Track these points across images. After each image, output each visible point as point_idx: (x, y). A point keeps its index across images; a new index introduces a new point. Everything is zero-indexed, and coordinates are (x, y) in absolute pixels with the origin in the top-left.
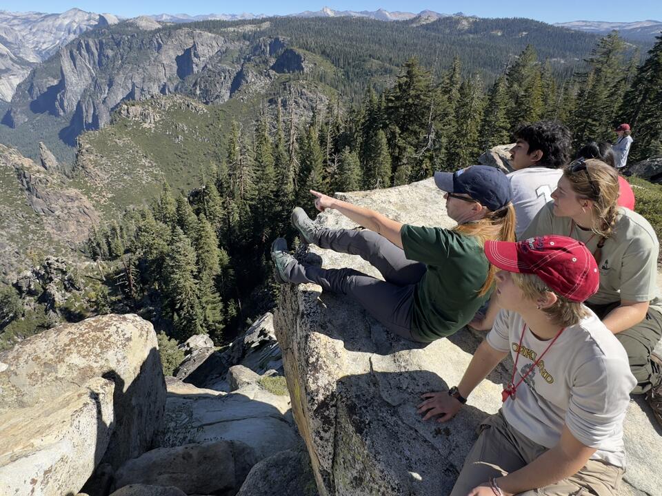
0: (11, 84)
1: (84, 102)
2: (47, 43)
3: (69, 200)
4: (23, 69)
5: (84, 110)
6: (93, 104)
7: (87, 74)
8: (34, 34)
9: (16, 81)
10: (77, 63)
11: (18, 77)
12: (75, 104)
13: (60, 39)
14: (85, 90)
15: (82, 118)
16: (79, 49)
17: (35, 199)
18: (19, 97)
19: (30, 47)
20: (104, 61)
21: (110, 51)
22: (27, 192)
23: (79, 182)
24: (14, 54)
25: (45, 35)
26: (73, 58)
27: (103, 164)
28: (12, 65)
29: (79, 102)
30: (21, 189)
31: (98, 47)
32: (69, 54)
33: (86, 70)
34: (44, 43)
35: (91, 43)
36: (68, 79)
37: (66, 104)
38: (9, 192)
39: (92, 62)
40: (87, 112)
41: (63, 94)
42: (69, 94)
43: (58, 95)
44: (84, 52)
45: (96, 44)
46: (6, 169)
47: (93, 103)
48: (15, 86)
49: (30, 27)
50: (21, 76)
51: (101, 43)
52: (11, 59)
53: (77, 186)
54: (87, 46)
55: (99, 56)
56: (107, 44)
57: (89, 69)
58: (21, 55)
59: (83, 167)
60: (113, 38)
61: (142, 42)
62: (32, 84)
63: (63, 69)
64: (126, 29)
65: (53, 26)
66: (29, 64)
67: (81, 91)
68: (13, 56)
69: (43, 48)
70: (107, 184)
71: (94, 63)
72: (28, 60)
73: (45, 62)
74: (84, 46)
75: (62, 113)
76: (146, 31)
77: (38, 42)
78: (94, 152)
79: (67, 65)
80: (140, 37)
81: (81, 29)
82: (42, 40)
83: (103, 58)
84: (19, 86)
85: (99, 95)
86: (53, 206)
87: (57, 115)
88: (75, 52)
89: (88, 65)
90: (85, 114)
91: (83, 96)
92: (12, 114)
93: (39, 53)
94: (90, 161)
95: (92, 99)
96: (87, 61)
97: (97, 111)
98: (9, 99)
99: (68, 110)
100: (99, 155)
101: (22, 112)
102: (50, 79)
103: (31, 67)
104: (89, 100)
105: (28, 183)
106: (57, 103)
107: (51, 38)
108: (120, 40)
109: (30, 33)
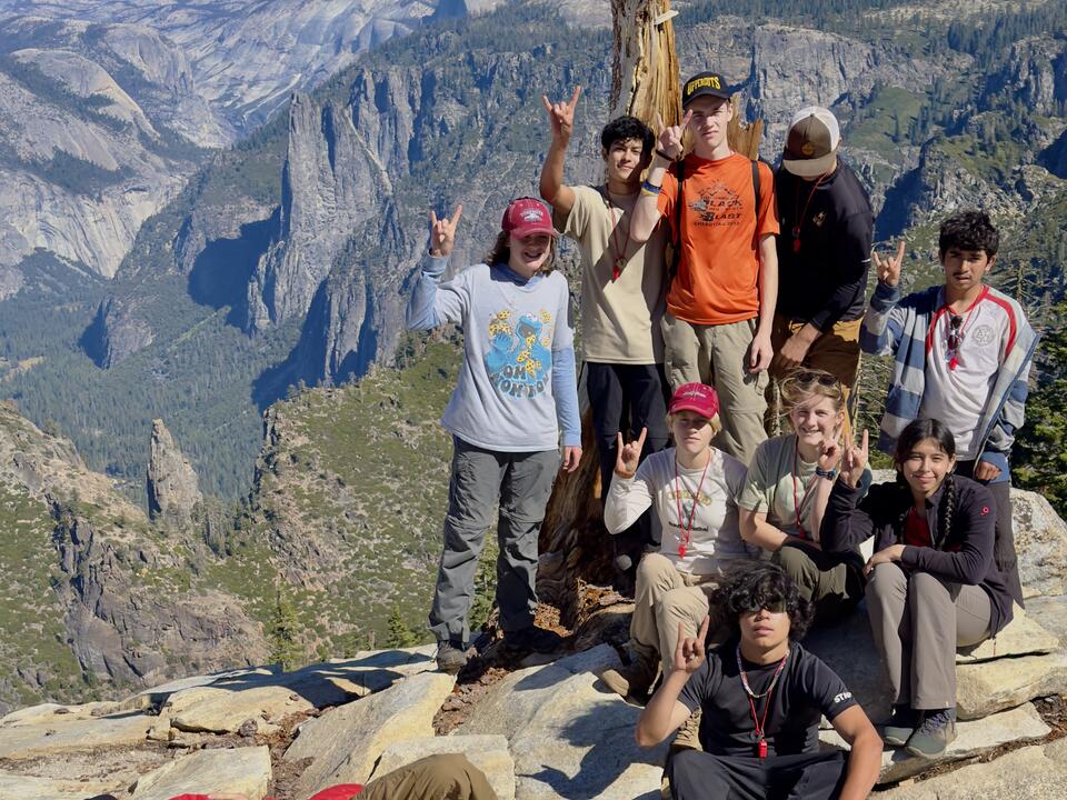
0: (126, 221)
1: (338, 284)
2: (263, 84)
3: (201, 634)
4: (171, 168)
5: (335, 314)
6: (369, 292)
7: (365, 189)
8: (228, 54)
9: (143, 208)
10: (338, 149)
11: (150, 198)
12: (310, 290)
13: (306, 67)
14: (352, 243)
15: (324, 341)
16: (353, 101)
17: (90, 618)
18: (143, 262)
19: (208, 97)
20: (428, 145)
21: (454, 106)
22: (69, 594)
23: (249, 570)
24: (156, 123)
25: (262, 56)
26: (330, 133)
27: (339, 510)
28: (143, 157)
29: (323, 286)
30: (55, 582)
31: (418, 94)
32: (319, 118)
33: (365, 175)
34: (254, 83)
35: (396, 81)
36: (303, 205)
37: (281, 289)
38: (15, 586)
39: (388, 145)
40: (343, 319)
41: (279, 254)
42: (296, 256)
43: (262, 259)
44: (369, 113)
45: (412, 86)
46: (23, 506)
47: (369, 288)
48: (138, 224)
49: (219, 31)
50: (162, 191)
51: (429, 82)
52: (143, 137)
53: (237, 583)
54: (383, 89)
55: (417, 124)
56: (447, 82)
57: (375, 171)
58: (176, 124)
59: (270, 515)
60: (470, 61)
61: (567, 73)
62: (188, 221)
63: (292, 169)
64: (520, 29)
65: (289, 28)
66: (192, 152)
67: (335, 245)
68: (148, 127)
69: (248, 100)
70: (342, 585)
71: (397, 148)
72: (195, 139)
73: (240, 147)
74: (371, 93)
75: (263, 322)
76: (584, 33)
77: (236, 82)
78: (317, 464)
79: (305, 155)
80: (562, 56)
81: (375, 35)
82: (250, 74)
83: (427, 129)
84: (148, 225)
85: (392, 259)
86: (143, 649)
87: (249, 329)
88: (341, 114)
89: (375, 157)
90: (334, 328)
91: (341, 264)
92: (109, 320)
93: (231, 116)
94: (299, 494)
95: (369, 274)
96: (373, 144)
97: (377, 317)
98: (110, 271)
99: (285, 309)
100: (332, 476)
101: (141, 315)
102: (247, 203)
103: (198, 162)
104: (356, 280)
105: (80, 559)
106: (254, 287)
107: (278, 67)
108: (493, 71)
109: (215, 53)
